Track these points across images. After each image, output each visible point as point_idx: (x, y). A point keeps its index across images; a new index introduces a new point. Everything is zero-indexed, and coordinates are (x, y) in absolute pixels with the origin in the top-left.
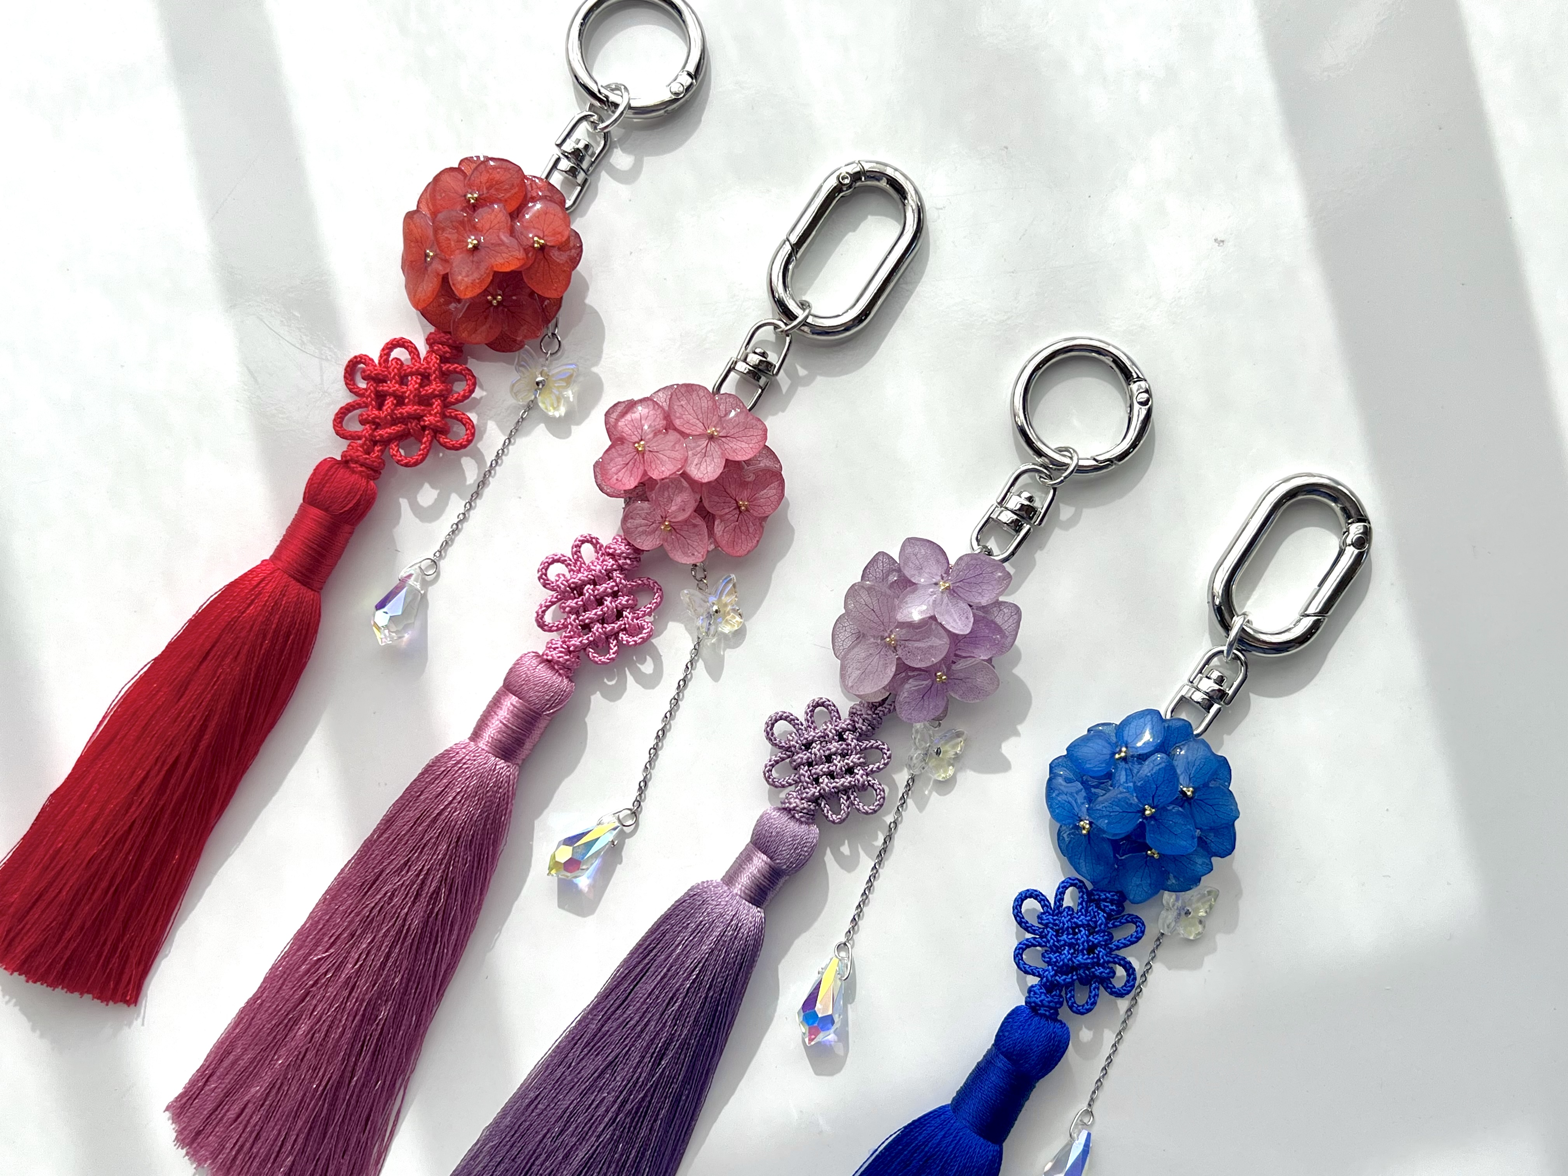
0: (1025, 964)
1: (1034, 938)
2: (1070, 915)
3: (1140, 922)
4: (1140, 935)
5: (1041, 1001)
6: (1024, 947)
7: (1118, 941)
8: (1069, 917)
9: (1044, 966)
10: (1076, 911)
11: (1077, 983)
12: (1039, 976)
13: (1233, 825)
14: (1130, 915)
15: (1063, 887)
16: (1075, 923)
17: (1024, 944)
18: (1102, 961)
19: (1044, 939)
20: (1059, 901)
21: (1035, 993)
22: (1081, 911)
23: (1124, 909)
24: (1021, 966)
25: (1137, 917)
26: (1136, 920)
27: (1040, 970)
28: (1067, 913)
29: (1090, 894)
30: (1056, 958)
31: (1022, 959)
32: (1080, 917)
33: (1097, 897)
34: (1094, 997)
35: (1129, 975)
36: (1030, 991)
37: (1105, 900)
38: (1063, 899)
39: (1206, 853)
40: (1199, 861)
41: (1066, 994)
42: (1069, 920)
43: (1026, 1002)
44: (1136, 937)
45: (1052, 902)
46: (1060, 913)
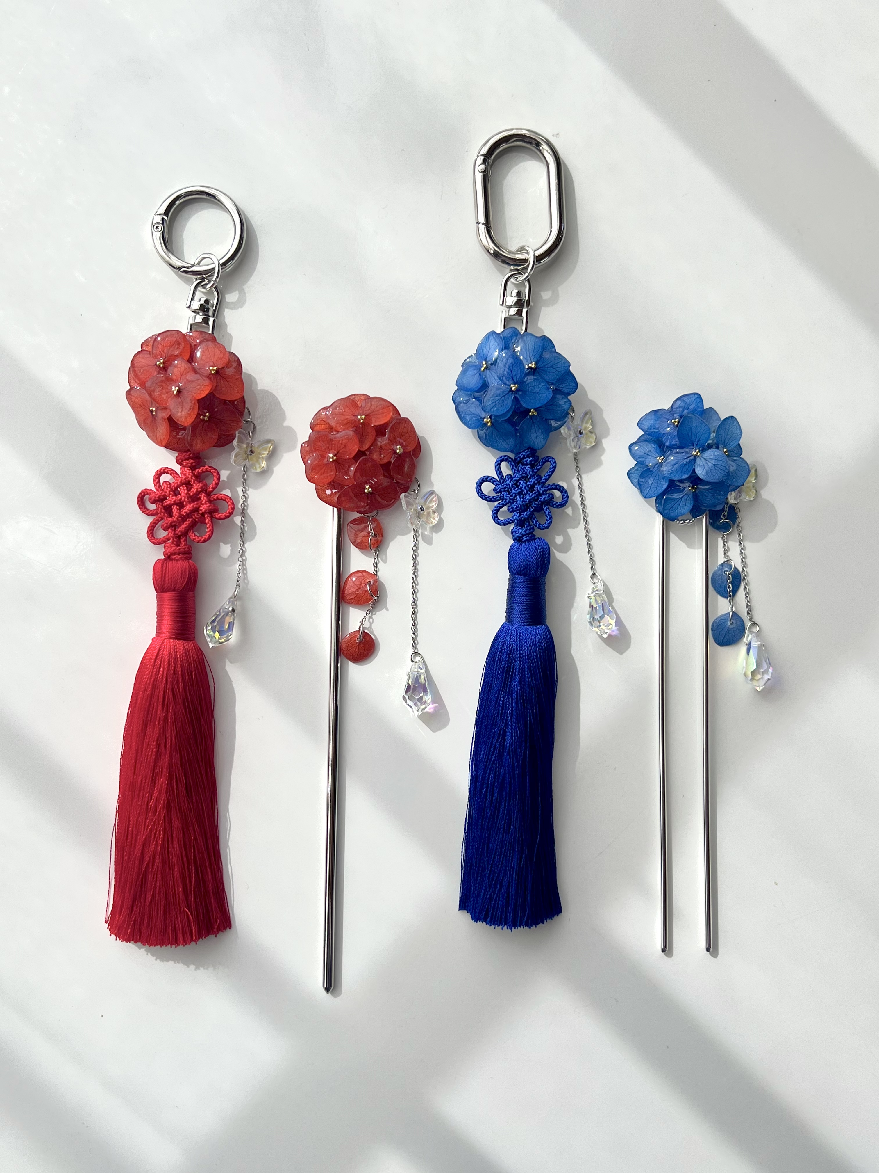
0: (501, 520)
1: (499, 504)
2: (510, 478)
3: (550, 458)
4: (554, 465)
5: (520, 534)
6: (496, 511)
7: (544, 476)
8: (510, 479)
9: (513, 514)
10: (512, 475)
11: (535, 513)
12: (513, 522)
13: (570, 371)
14: (543, 458)
15: (497, 465)
16: (515, 480)
17: (495, 510)
18: (541, 491)
19: (504, 500)
20: (500, 474)
21: (515, 532)
22: (515, 473)
23: (538, 457)
24: (500, 523)
25: (548, 457)
26: (547, 460)
27: (511, 518)
28: (508, 478)
29: (515, 461)
30: (515, 506)
31: (499, 519)
32: (516, 476)
33: (519, 459)
34: (549, 514)
35: (562, 492)
36: (512, 533)
37: (524, 458)
38: (501, 472)
39: (563, 396)
40: (562, 402)
41: (533, 522)
42: (511, 481)
43: (514, 540)
44: (552, 468)
45: (497, 477)
46: (504, 481)
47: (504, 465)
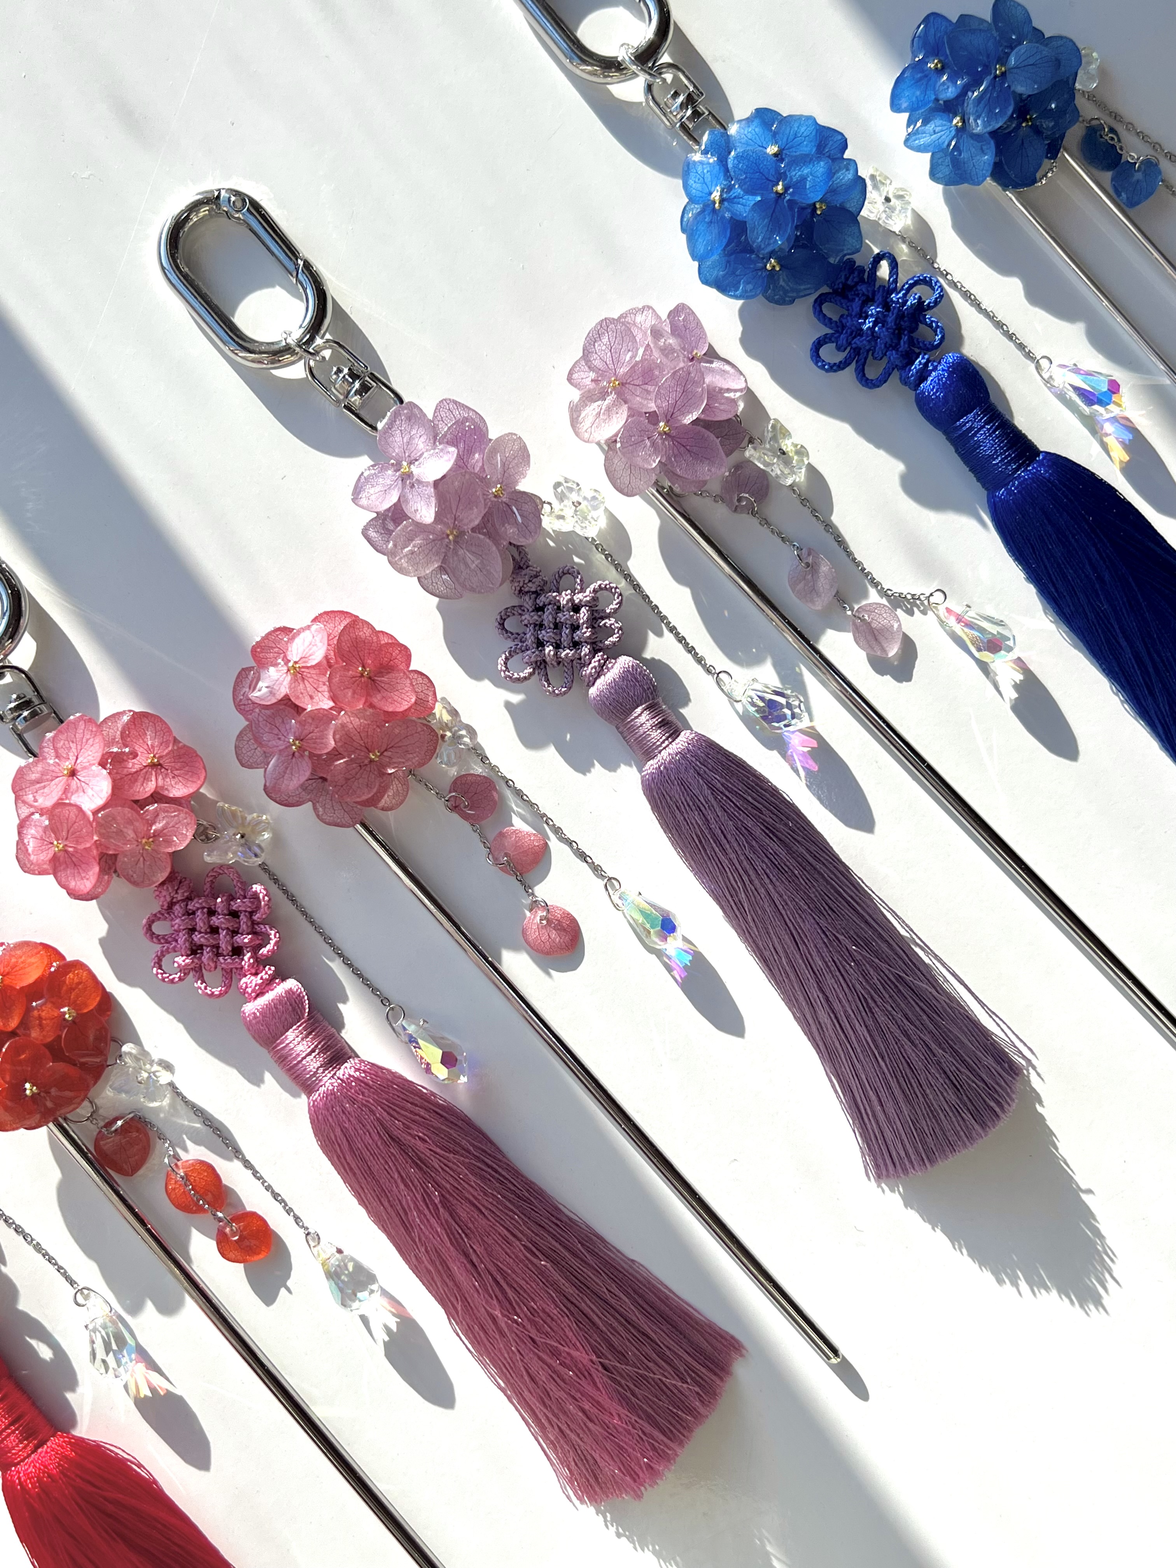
0: (877, 379)
1: (857, 362)
3: (880, 256)
4: (893, 258)
6: (861, 374)
9: (885, 360)
10: (845, 311)
11: (914, 335)
12: (893, 369)
14: (870, 262)
15: (820, 315)
17: (859, 373)
20: (831, 323)
22: (846, 306)
24: (878, 383)
25: (875, 255)
26: (877, 258)
27: (888, 365)
28: (844, 318)
29: (835, 292)
30: (881, 345)
31: (872, 381)
33: (841, 286)
34: (932, 322)
36: (903, 383)
37: (847, 279)
38: (830, 319)
39: (837, 161)
40: (842, 171)
45: (830, 331)
46: (844, 327)
47: (827, 309)
